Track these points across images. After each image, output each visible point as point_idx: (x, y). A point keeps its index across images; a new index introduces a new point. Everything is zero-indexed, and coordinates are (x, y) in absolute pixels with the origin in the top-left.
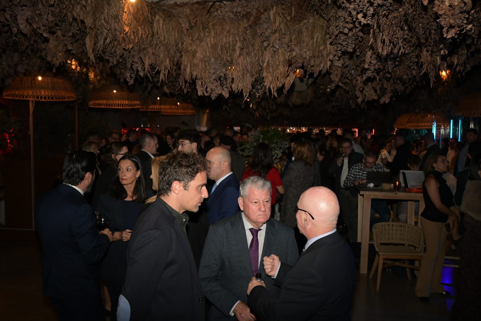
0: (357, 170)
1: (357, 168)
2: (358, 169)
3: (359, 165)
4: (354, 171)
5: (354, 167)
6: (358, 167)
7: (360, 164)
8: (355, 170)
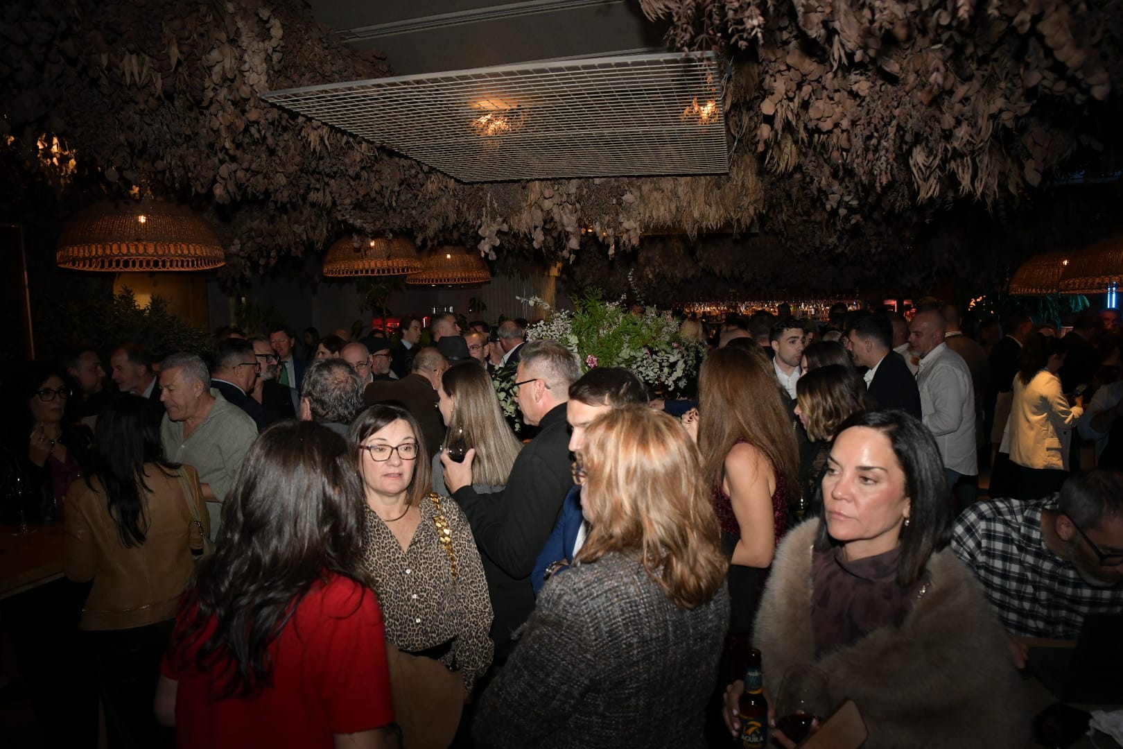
0: (999, 546)
1: (999, 528)
2: (1007, 540)
3: (1012, 512)
4: (979, 545)
5: (982, 525)
6: (1006, 523)
7: (1015, 502)
8: (984, 543)
